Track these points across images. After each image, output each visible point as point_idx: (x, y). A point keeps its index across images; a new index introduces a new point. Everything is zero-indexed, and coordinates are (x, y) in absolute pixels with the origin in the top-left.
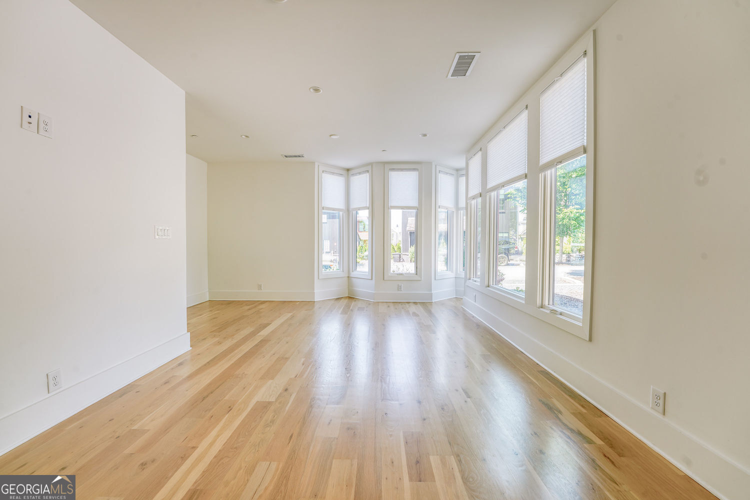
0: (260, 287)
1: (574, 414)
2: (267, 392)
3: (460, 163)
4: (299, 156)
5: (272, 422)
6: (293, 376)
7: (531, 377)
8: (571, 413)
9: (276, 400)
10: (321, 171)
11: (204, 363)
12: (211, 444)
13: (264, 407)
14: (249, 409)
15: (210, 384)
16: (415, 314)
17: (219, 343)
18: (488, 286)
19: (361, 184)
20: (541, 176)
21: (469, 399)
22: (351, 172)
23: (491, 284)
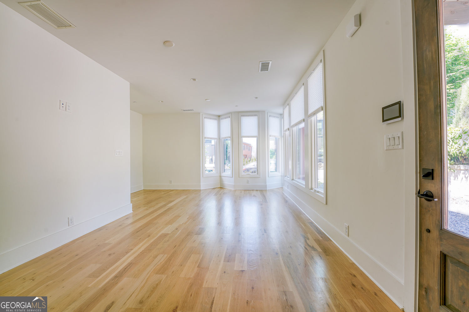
0: (171, 182)
1: (315, 240)
2: (168, 230)
3: (280, 111)
4: (191, 110)
5: (168, 241)
6: (182, 224)
7: (302, 225)
8: (314, 240)
9: (171, 233)
10: (203, 118)
11: (139, 218)
12: (139, 248)
13: (165, 235)
14: (158, 236)
15: (141, 226)
16: (254, 196)
17: (147, 209)
18: (293, 180)
19: (226, 124)
20: (309, 121)
21: (265, 234)
22: (221, 117)
23: (295, 179)
